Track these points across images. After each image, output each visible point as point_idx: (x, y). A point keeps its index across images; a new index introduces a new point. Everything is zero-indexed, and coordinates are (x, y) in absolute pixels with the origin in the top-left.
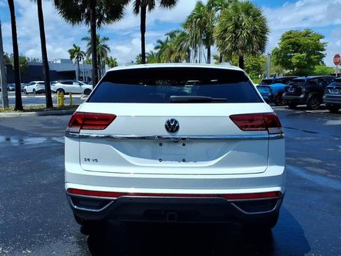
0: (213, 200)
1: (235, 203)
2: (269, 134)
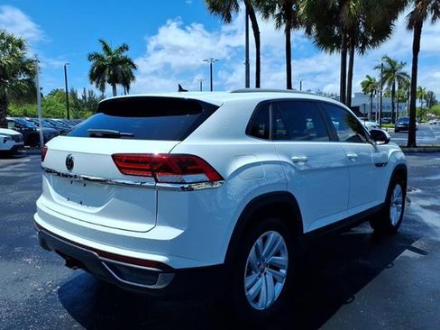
0: (87, 253)
1: (106, 262)
2: (157, 181)
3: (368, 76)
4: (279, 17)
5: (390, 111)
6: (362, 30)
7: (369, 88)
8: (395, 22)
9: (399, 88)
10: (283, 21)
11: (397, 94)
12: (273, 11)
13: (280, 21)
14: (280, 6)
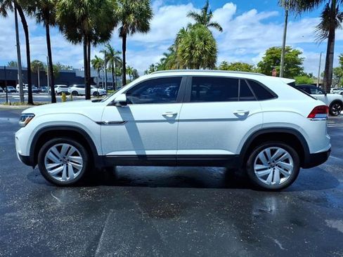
3: (96, 56)
4: (39, 15)
5: (112, 81)
6: (94, 32)
7: (97, 65)
8: (113, 32)
9: (116, 66)
10: (42, 18)
11: (115, 70)
12: (34, 11)
13: (40, 18)
14: (38, 8)
